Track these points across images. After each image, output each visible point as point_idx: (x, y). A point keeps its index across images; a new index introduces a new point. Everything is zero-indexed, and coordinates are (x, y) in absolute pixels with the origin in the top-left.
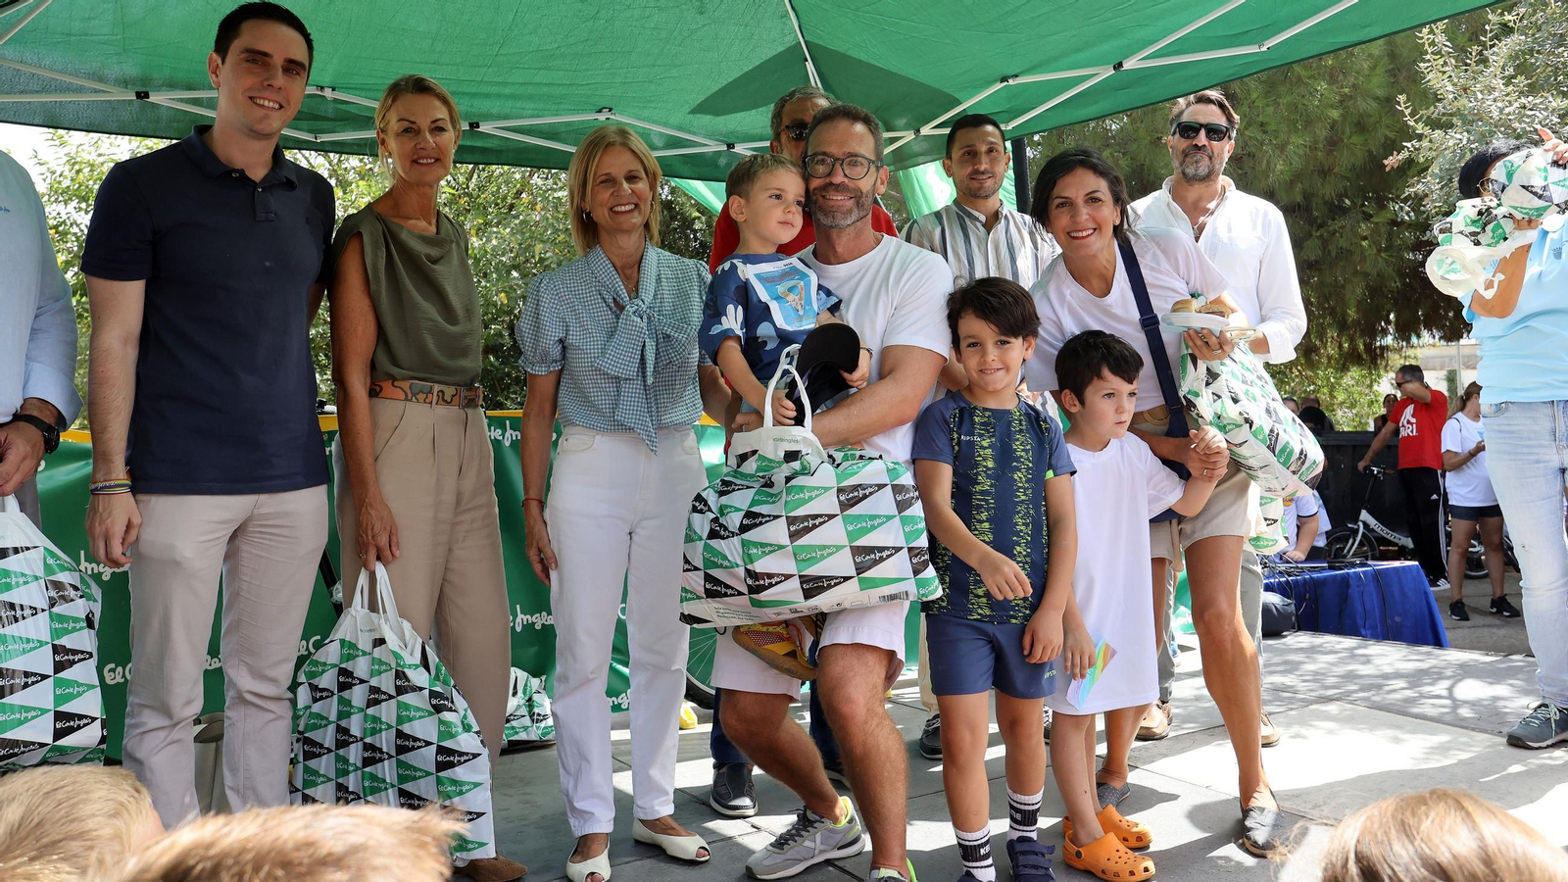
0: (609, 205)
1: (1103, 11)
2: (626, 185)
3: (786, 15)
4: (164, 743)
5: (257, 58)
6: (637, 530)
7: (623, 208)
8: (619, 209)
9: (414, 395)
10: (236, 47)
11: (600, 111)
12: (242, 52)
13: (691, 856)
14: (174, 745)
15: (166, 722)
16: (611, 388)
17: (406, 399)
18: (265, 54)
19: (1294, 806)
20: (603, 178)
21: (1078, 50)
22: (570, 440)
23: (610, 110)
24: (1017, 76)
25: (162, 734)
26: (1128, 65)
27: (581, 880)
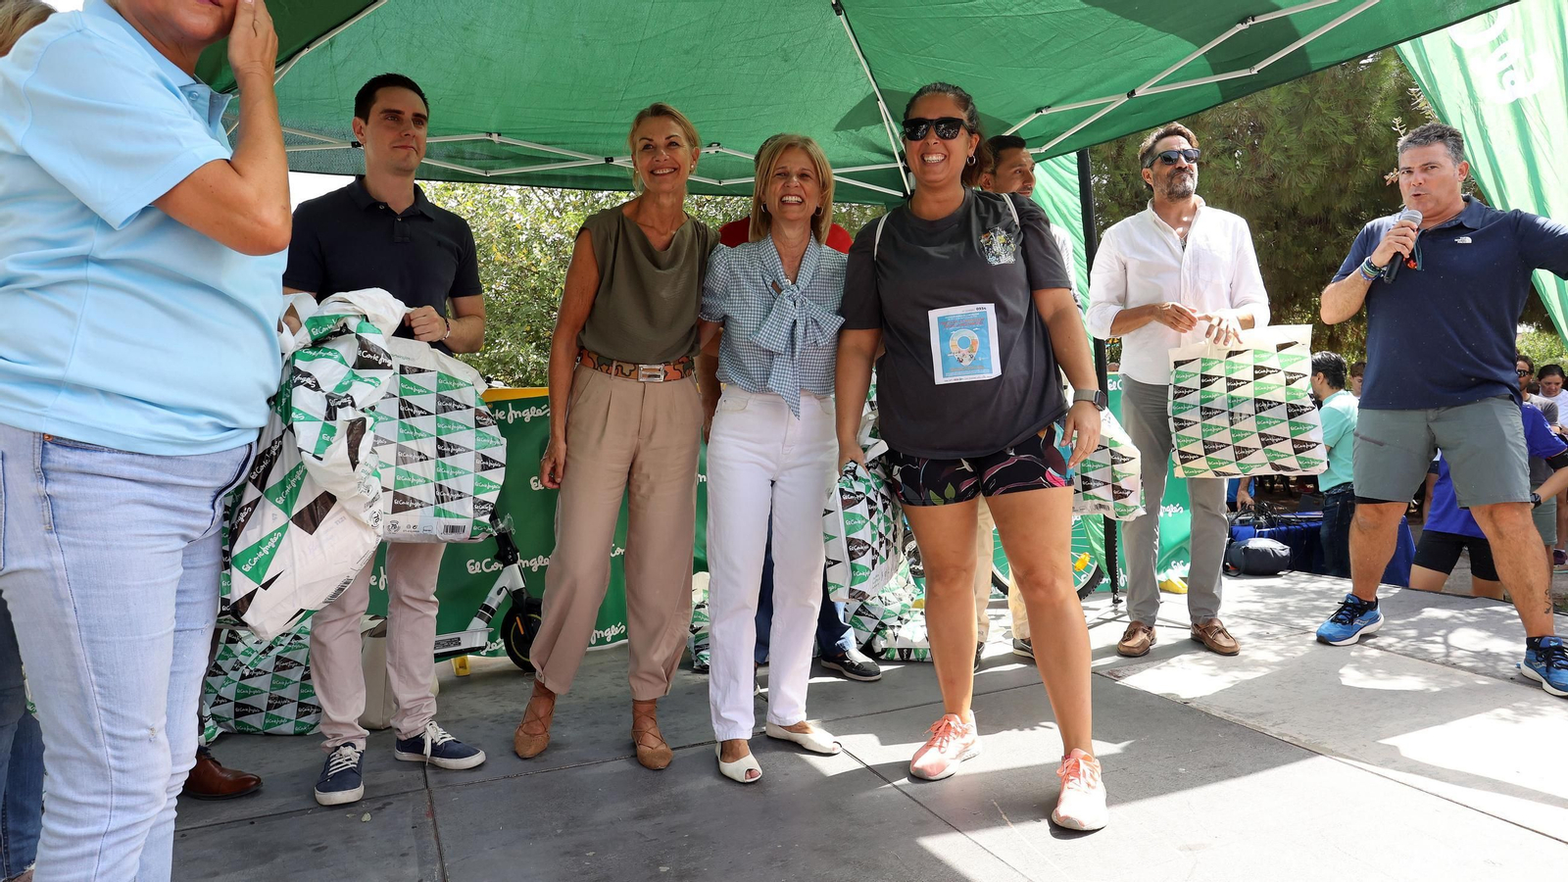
0: (780, 195)
1: (1116, 44)
3: (859, 62)
5: (394, 115)
6: (780, 478)
7: (791, 200)
8: (788, 199)
9: (600, 366)
10: (376, 109)
11: (710, 146)
12: (382, 113)
16: (765, 359)
17: (594, 368)
18: (399, 112)
19: (1256, 724)
21: (1101, 81)
22: (728, 402)
23: (719, 145)
24: (1049, 107)
26: (1138, 93)
27: (741, 777)
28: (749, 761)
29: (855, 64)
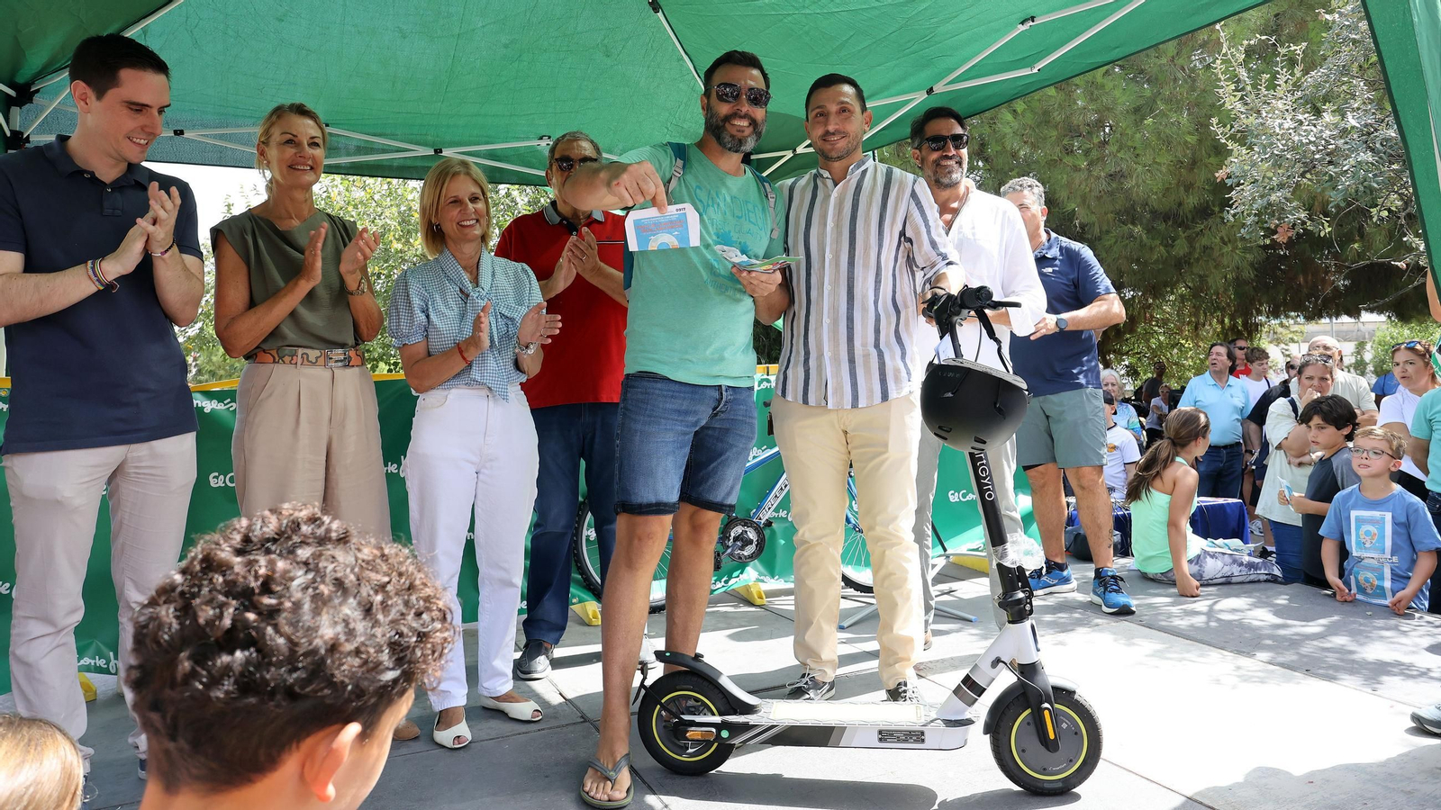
0: (457, 221)
2: (471, 206)
4: (50, 648)
5: (137, 108)
6: (482, 470)
7: (468, 223)
8: (465, 223)
9: (280, 358)
11: (541, 138)
13: (528, 717)
14: (58, 649)
15: (50, 630)
17: (274, 362)
20: (452, 199)
21: (903, 78)
22: (427, 399)
25: (47, 640)
26: (936, 90)
27: (449, 744)
28: (462, 729)
29: (679, 60)
